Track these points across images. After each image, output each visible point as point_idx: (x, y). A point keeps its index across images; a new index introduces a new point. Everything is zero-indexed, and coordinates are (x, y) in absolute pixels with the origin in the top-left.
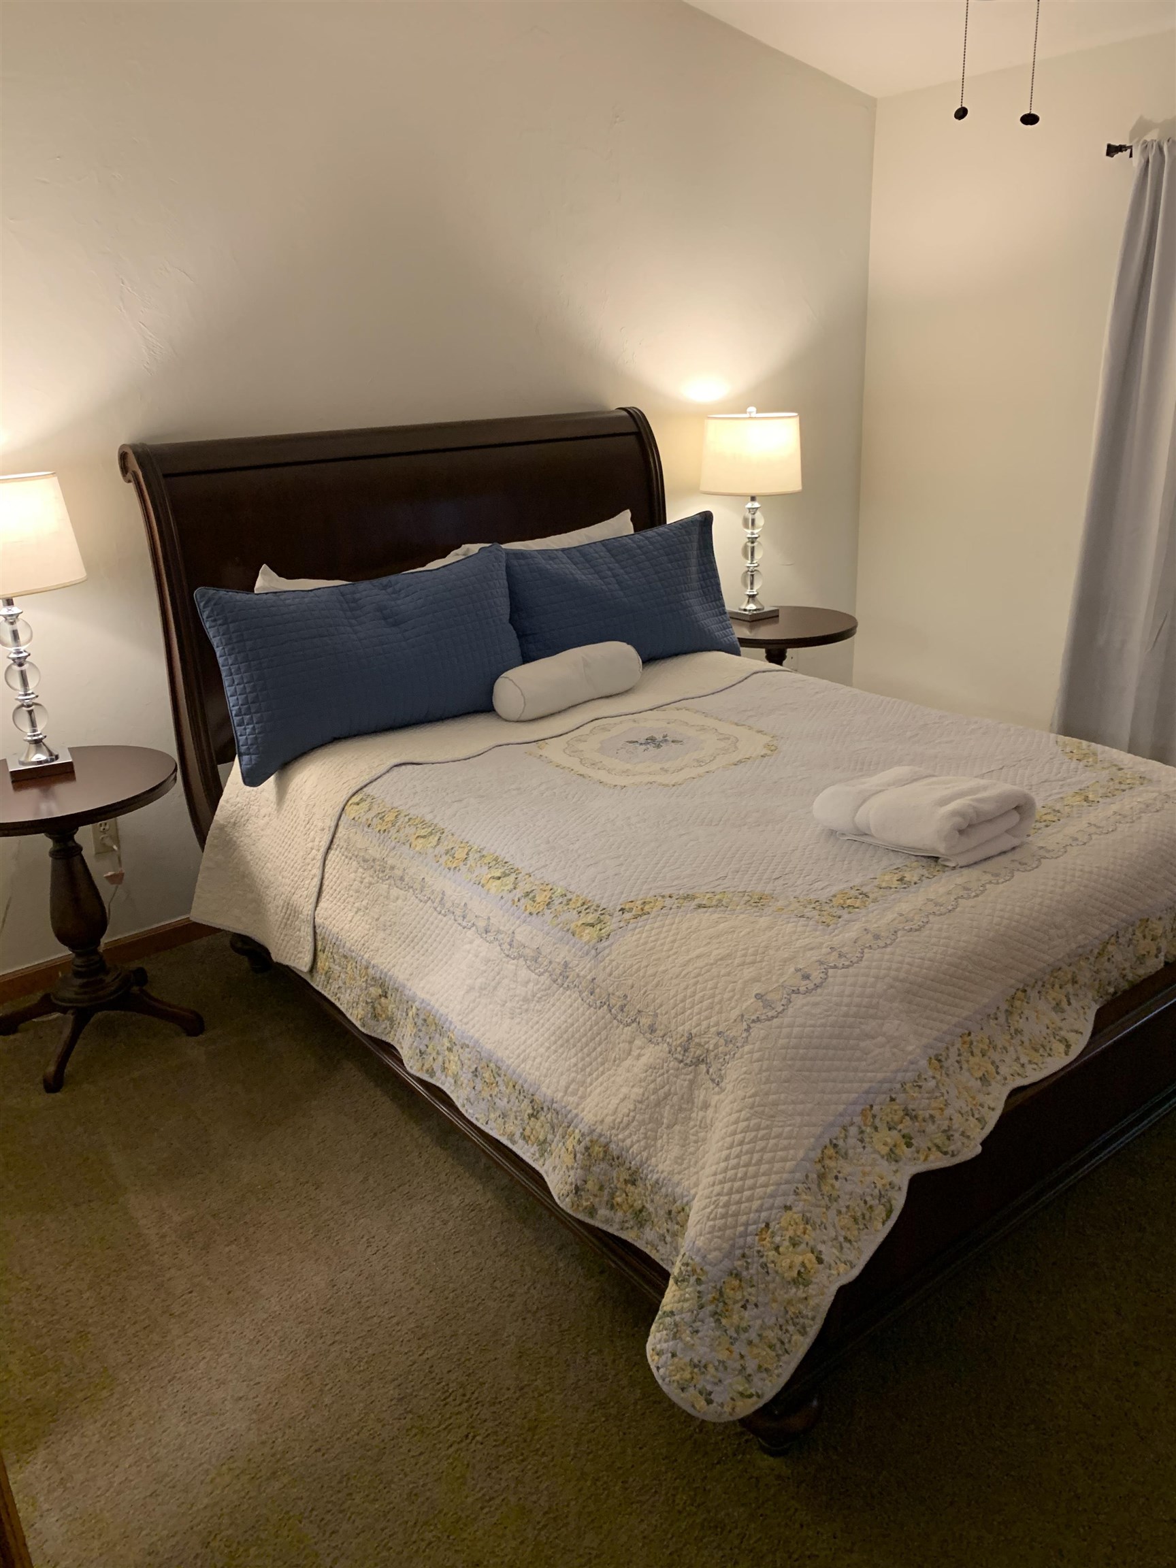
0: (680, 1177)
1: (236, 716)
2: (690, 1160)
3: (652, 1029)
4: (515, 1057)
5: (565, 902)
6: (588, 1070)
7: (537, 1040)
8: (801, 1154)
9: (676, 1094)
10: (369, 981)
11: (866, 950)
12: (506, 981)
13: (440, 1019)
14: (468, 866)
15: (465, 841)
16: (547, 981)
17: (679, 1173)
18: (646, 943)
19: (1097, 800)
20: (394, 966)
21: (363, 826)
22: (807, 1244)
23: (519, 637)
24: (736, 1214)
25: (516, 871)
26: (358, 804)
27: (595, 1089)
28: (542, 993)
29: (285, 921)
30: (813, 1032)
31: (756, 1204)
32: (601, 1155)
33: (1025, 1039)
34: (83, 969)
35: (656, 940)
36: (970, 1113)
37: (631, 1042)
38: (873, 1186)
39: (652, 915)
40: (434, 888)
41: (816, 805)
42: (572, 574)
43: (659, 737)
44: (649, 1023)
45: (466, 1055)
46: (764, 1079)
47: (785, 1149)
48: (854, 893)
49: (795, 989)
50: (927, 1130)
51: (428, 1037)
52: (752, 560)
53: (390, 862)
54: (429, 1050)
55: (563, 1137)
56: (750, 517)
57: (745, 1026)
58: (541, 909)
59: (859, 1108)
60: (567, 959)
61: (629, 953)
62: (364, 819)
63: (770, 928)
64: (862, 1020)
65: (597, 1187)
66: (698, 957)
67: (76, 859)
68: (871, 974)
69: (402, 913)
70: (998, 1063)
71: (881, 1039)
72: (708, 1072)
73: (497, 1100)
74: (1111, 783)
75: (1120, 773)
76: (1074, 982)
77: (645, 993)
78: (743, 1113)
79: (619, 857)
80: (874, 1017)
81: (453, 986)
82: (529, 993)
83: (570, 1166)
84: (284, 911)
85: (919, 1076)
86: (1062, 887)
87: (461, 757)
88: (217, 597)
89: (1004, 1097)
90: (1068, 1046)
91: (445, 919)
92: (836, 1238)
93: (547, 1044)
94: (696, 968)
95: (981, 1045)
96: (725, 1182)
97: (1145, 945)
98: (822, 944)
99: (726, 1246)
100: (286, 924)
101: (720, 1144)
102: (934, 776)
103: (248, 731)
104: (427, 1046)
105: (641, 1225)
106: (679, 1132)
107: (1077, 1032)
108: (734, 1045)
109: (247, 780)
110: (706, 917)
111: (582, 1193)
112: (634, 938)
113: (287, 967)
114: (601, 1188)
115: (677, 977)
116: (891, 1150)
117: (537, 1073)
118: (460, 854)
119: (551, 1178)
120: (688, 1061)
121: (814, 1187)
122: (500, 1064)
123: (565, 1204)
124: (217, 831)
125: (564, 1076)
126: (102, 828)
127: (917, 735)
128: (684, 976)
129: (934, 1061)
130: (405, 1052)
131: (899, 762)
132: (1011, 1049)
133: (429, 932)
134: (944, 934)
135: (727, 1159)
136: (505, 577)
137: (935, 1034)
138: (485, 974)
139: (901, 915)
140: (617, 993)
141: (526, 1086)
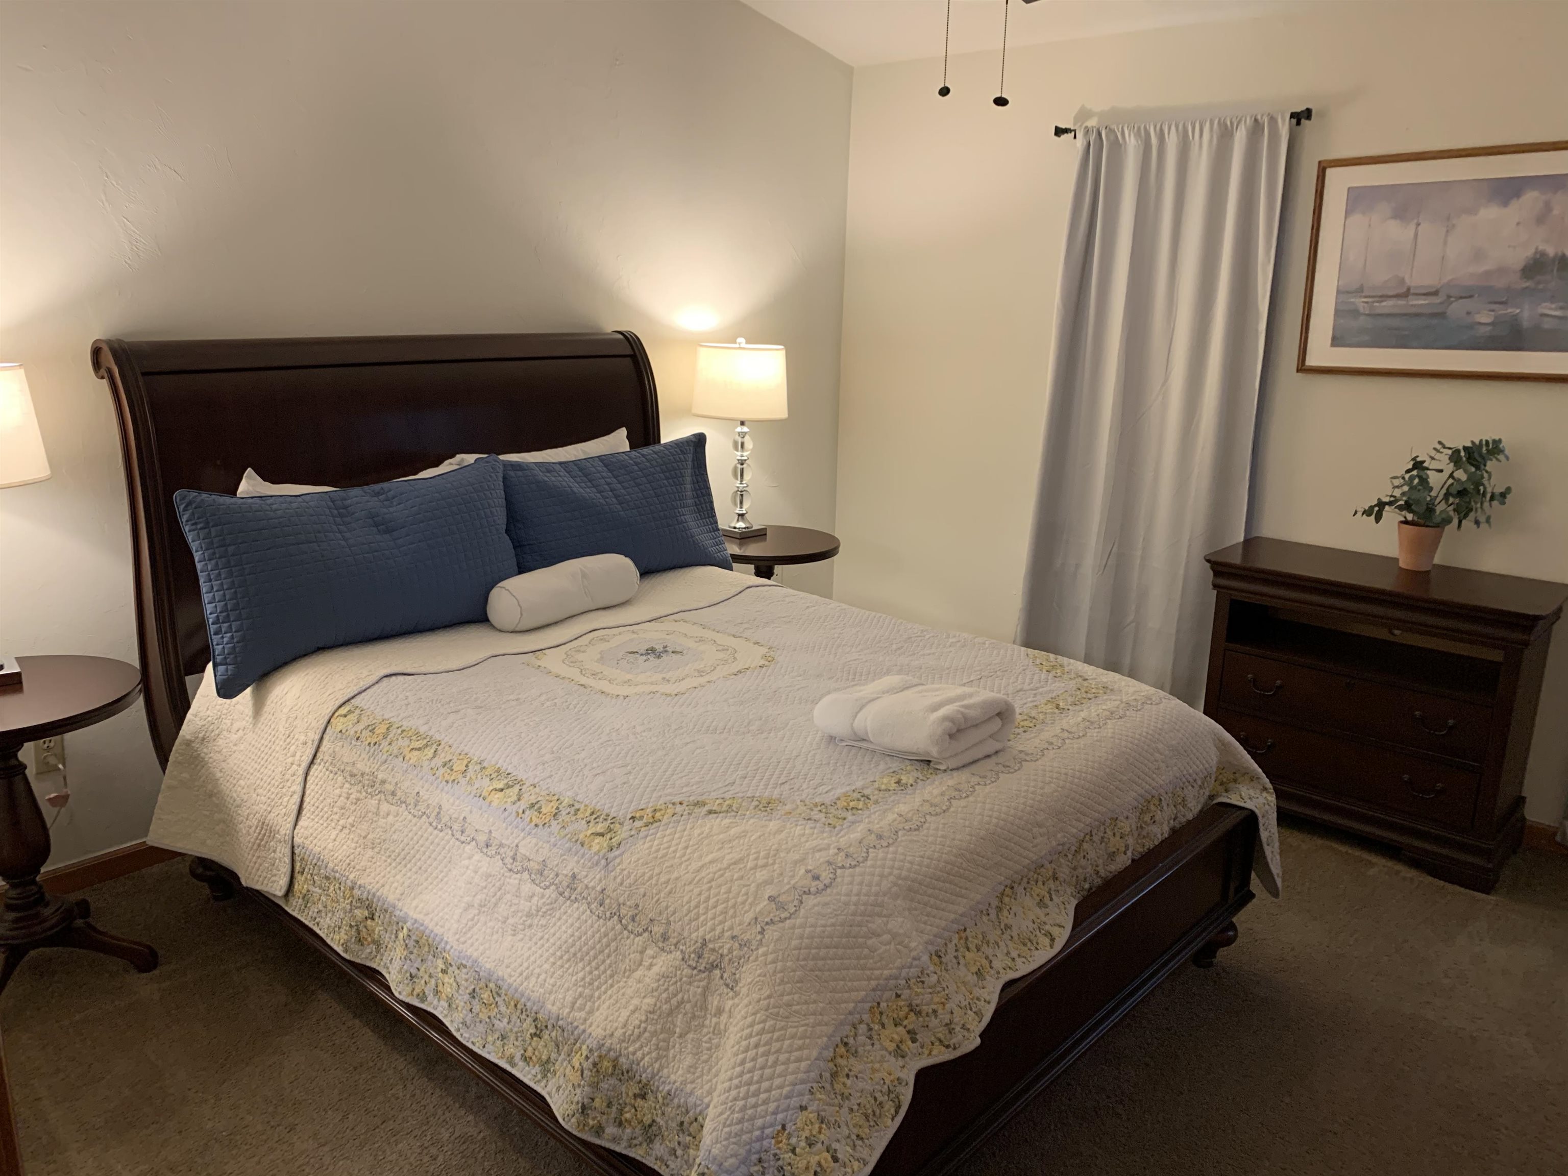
0: (693, 1086)
1: (213, 624)
2: (703, 1068)
3: (665, 938)
4: (517, 975)
5: (573, 812)
6: (596, 984)
7: (541, 956)
8: (815, 1054)
9: (689, 1001)
10: (354, 903)
11: (871, 850)
12: (508, 897)
13: (434, 940)
14: (468, 778)
15: (463, 753)
16: (551, 893)
17: (692, 1082)
18: (658, 851)
19: (1066, 707)
20: (383, 886)
21: (351, 739)
22: (823, 1142)
23: (515, 548)
24: (752, 1119)
25: (520, 782)
26: (345, 716)
27: (604, 1003)
28: (548, 907)
29: (258, 841)
30: (824, 932)
31: (772, 1106)
32: (610, 1070)
33: (1014, 934)
34: (19, 902)
35: (669, 847)
36: (968, 1007)
37: (642, 952)
38: (882, 1082)
39: (663, 823)
40: (430, 802)
41: (816, 712)
42: (570, 487)
43: (660, 648)
44: (661, 931)
45: (462, 975)
46: (778, 981)
47: (800, 1048)
48: (856, 795)
49: (806, 890)
50: (931, 1025)
51: (419, 960)
52: (741, 481)
53: (381, 776)
54: (421, 973)
55: (569, 1055)
56: (740, 440)
57: (759, 929)
58: (547, 820)
59: (867, 1006)
60: (576, 870)
61: (641, 861)
62: (352, 732)
63: (780, 831)
64: (869, 918)
65: (605, 1104)
66: (710, 862)
67: (18, 779)
68: (877, 873)
69: (393, 829)
70: (991, 958)
71: (886, 937)
72: (722, 977)
73: (497, 1022)
74: (1078, 693)
75: (1086, 684)
76: (1055, 878)
77: (657, 902)
78: (758, 1015)
79: (626, 766)
80: (879, 915)
81: (449, 904)
82: (534, 907)
83: (576, 1084)
84: (258, 831)
85: (922, 972)
86: (1042, 788)
87: (455, 667)
88: (198, 500)
89: (998, 991)
90: (1053, 940)
91: (441, 834)
92: (849, 1137)
93: (552, 960)
94: (709, 874)
95: (976, 941)
96: (740, 1087)
97: (1115, 843)
98: (829, 845)
99: (742, 1152)
100: (259, 845)
101: (735, 1048)
102: (923, 684)
103: (225, 640)
104: (418, 969)
105: (650, 1140)
106: (692, 1040)
107: (1060, 926)
108: (749, 948)
109: (222, 691)
110: (716, 823)
111: (589, 1112)
112: (647, 845)
113: (257, 891)
114: (609, 1105)
115: (690, 883)
116: (898, 1046)
117: (542, 990)
118: (459, 766)
119: (554, 1100)
120: (702, 968)
121: (828, 1086)
122: (500, 983)
123: (570, 1125)
124: (184, 747)
125: (571, 992)
126: (46, 745)
127: (902, 647)
128: (698, 882)
129: (934, 957)
130: (393, 977)
131: (888, 672)
132: (1002, 944)
133: (422, 849)
134: (940, 833)
135: (743, 1063)
136: (502, 488)
137: (935, 930)
138: (485, 891)
139: (901, 815)
140: (628, 903)
141: (529, 1004)
